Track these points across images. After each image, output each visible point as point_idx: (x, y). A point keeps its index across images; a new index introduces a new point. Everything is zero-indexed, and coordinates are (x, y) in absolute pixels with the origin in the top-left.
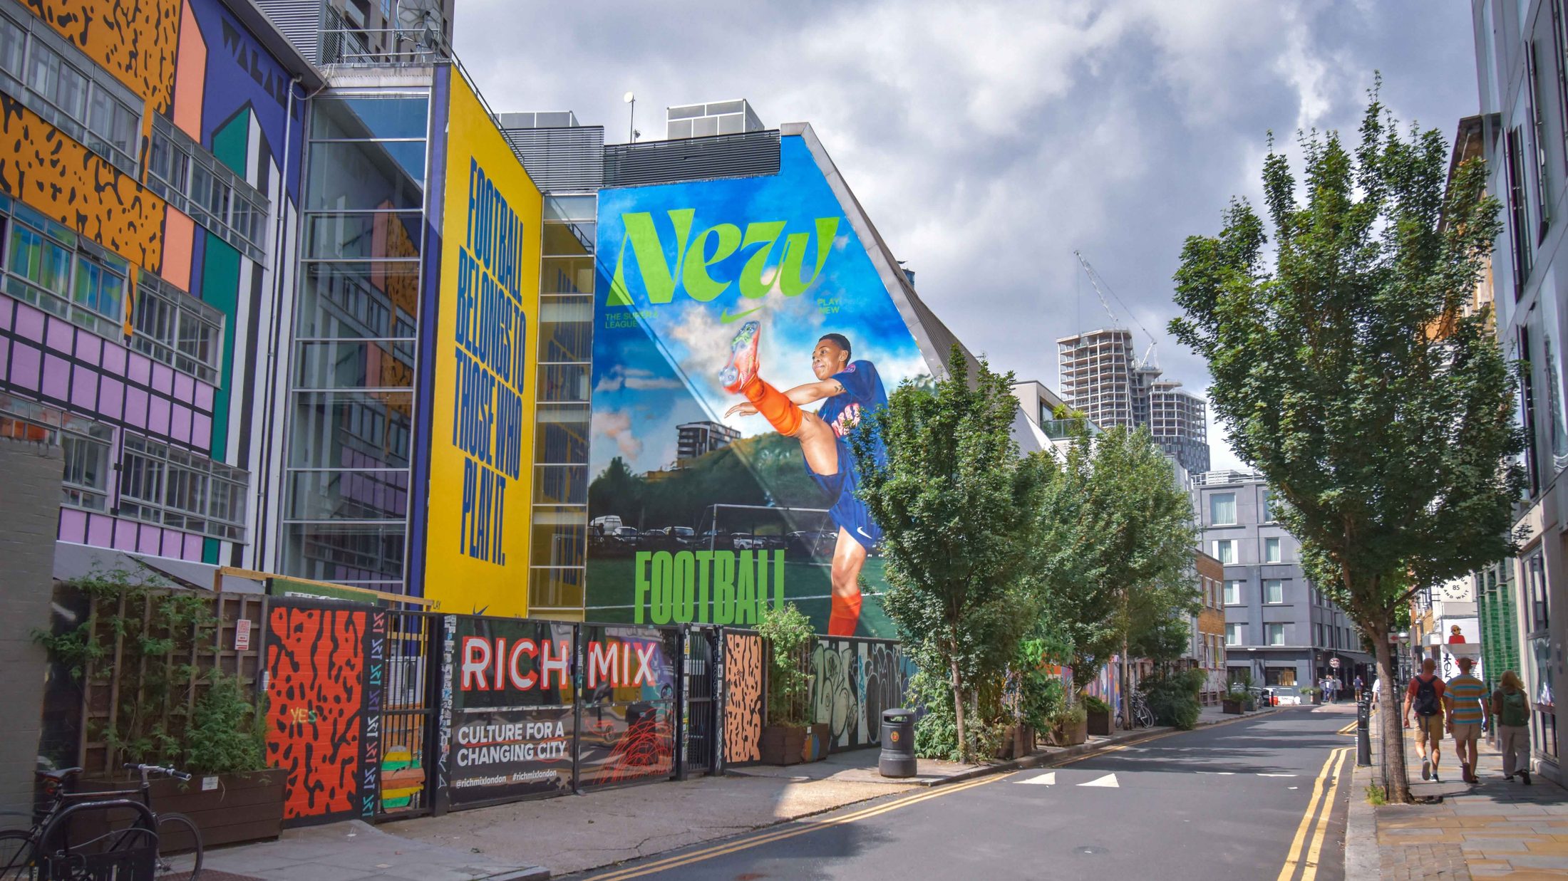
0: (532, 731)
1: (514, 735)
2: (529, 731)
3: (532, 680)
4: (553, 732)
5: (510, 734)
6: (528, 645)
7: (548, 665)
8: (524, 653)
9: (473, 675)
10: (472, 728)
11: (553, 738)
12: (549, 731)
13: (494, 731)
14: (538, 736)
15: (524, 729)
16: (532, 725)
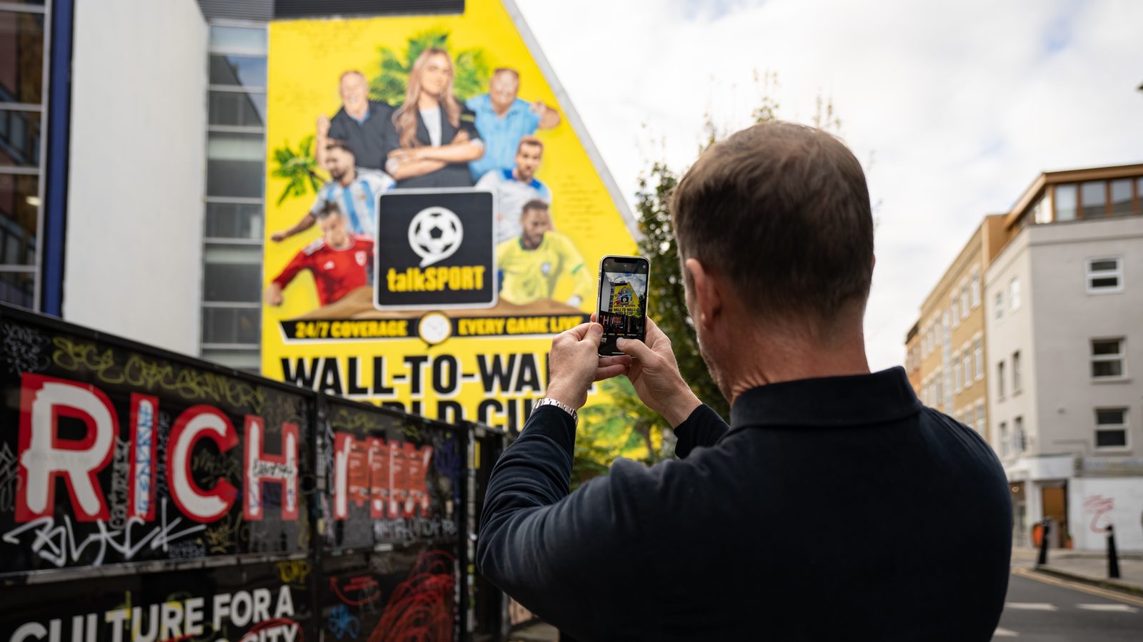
0: (225, 611)
1: (182, 626)
2: (219, 613)
3: (223, 498)
4: (272, 610)
5: (174, 624)
6: (214, 422)
7: (256, 469)
8: (205, 440)
9: (61, 483)
10: (56, 625)
11: (273, 623)
12: (263, 608)
13: (127, 625)
14: (240, 621)
15: (208, 610)
16: (225, 598)
